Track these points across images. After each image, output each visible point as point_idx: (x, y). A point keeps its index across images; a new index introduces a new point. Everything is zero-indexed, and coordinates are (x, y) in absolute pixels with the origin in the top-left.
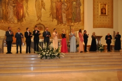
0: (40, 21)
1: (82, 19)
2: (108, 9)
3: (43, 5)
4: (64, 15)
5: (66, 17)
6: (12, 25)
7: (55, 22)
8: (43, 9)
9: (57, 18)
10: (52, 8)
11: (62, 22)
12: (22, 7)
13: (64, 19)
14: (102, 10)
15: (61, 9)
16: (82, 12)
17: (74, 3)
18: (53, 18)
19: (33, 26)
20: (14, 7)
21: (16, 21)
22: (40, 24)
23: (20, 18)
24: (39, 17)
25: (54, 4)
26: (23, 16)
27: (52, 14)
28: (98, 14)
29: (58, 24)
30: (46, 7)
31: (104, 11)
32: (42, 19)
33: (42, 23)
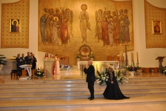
0: (85, 42)
1: (131, 39)
2: (162, 26)
3: (88, 26)
4: (111, 35)
5: (114, 37)
6: (56, 48)
7: (102, 42)
8: (88, 30)
9: (103, 39)
10: (97, 28)
11: (108, 43)
12: (66, 28)
13: (111, 40)
14: (155, 28)
15: (107, 29)
16: (130, 31)
17: (122, 22)
18: (99, 39)
19: (78, 48)
20: (58, 28)
21: (60, 43)
22: (85, 45)
23: (64, 40)
24: (84, 39)
25: (100, 25)
26: (68, 38)
27: (97, 35)
28: (151, 33)
29: (104, 45)
30: (91, 28)
31: (157, 29)
32: (87, 40)
33: (87, 44)
